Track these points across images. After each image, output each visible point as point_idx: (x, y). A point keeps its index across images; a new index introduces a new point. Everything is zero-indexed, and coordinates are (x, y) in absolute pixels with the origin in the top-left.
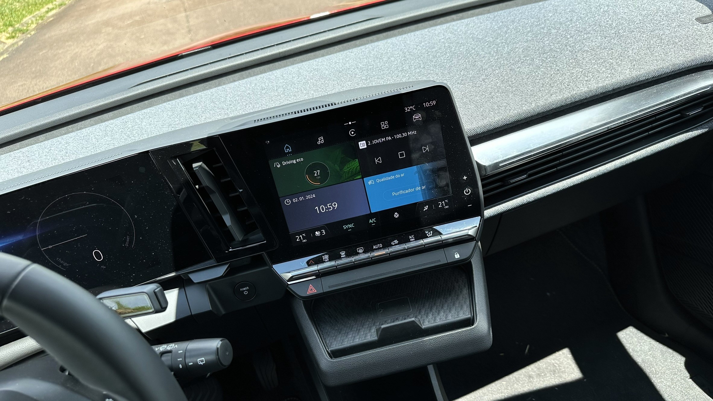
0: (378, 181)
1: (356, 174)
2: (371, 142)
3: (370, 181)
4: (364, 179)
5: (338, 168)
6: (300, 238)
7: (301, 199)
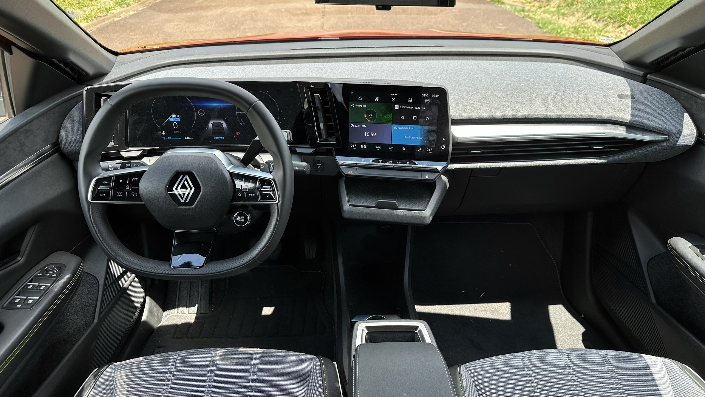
0: (399, 128)
1: (390, 121)
2: (401, 107)
3: (395, 127)
4: (393, 125)
5: (381, 116)
6: (353, 146)
7: (359, 126)
